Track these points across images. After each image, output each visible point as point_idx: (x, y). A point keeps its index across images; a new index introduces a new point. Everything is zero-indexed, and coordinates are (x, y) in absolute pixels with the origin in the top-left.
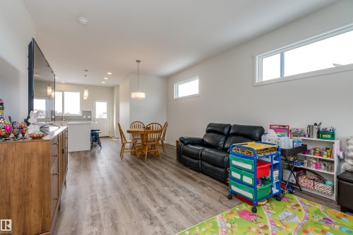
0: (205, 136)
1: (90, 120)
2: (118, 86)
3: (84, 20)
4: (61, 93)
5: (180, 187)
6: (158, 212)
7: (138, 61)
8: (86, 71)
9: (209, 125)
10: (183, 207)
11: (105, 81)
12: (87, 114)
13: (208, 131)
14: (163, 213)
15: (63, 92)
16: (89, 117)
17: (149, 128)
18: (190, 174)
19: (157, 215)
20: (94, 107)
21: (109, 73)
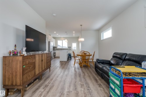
0: (112, 59)
1: (70, 50)
3: (54, 15)
5: (87, 83)
6: (67, 92)
7: (81, 25)
9: (115, 53)
10: (79, 94)
11: (74, 35)
12: (70, 48)
13: (114, 57)
14: (68, 93)
15: (62, 40)
17: (86, 54)
18: (97, 78)
19: (65, 93)
20: (72, 45)
21: (74, 32)
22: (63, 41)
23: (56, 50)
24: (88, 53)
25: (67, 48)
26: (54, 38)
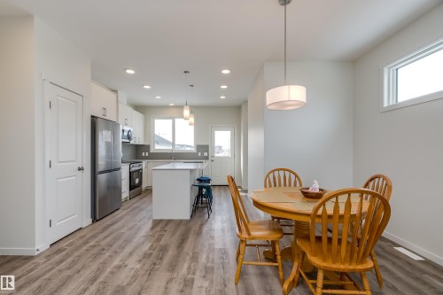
1: (207, 158)
2: (246, 102)
4: (171, 120)
8: (192, 86)
11: (223, 92)
12: (203, 151)
15: (173, 118)
16: (206, 154)
20: (212, 138)
21: (226, 72)
22: (176, 120)
23: (145, 158)
24: (293, 176)
25: (193, 150)
26: (139, 108)
